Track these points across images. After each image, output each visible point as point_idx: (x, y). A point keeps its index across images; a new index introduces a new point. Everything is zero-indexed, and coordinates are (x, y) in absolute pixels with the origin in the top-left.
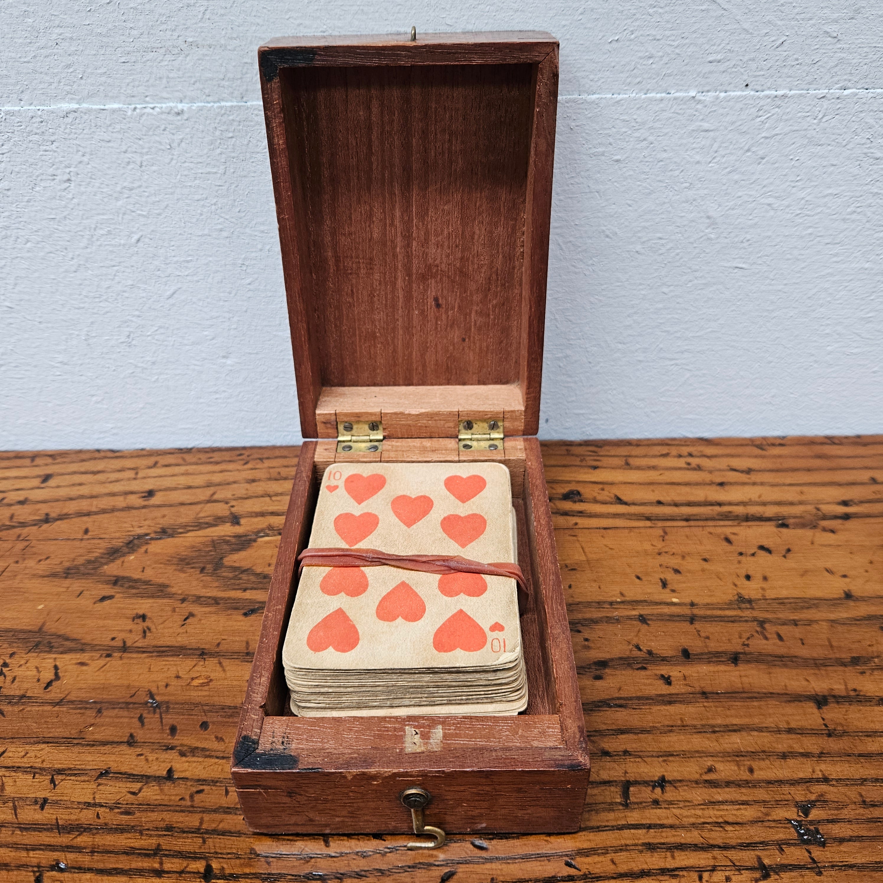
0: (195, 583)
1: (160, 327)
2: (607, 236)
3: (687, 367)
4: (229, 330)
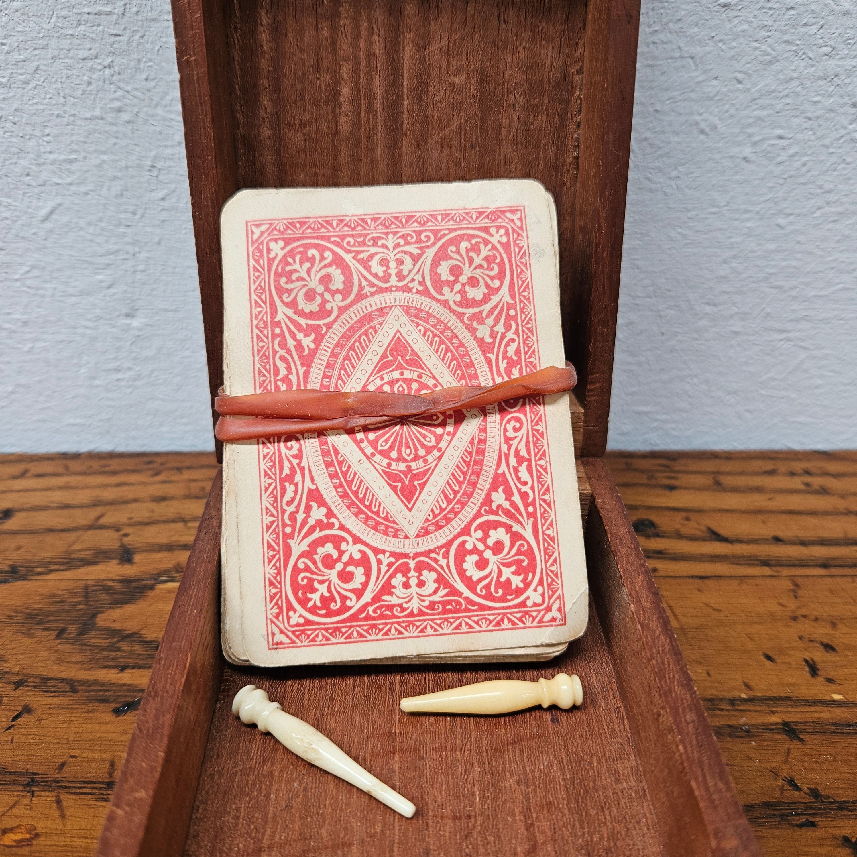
0: (45, 654)
1: (33, 267)
2: (702, 132)
3: (803, 344)
4: (134, 272)
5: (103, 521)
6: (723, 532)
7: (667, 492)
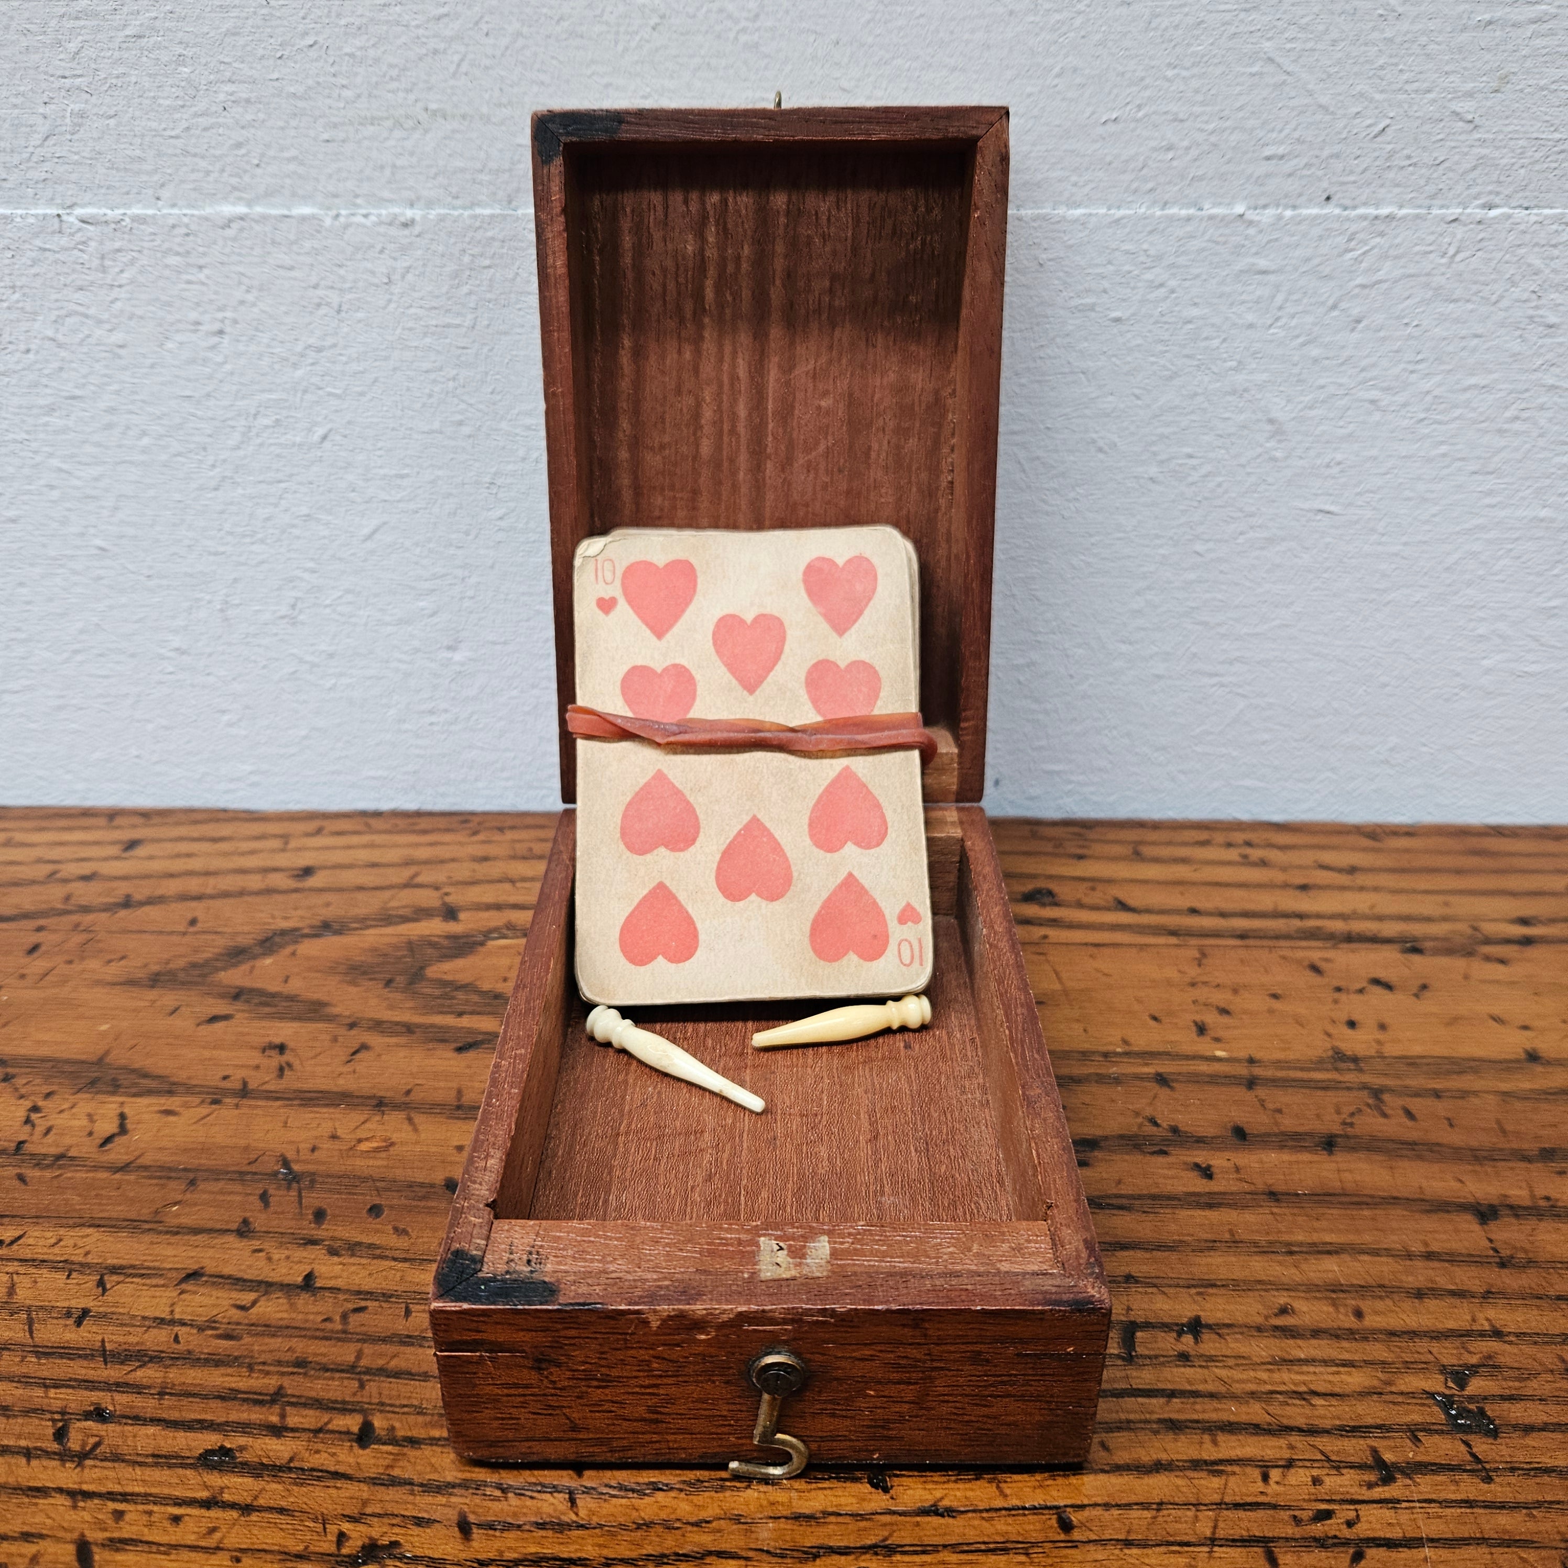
0: (373, 1002)
1: (348, 591)
2: (1100, 450)
3: (1240, 691)
4: (462, 598)
5: (419, 880)
6: (1131, 902)
7: (1075, 861)
